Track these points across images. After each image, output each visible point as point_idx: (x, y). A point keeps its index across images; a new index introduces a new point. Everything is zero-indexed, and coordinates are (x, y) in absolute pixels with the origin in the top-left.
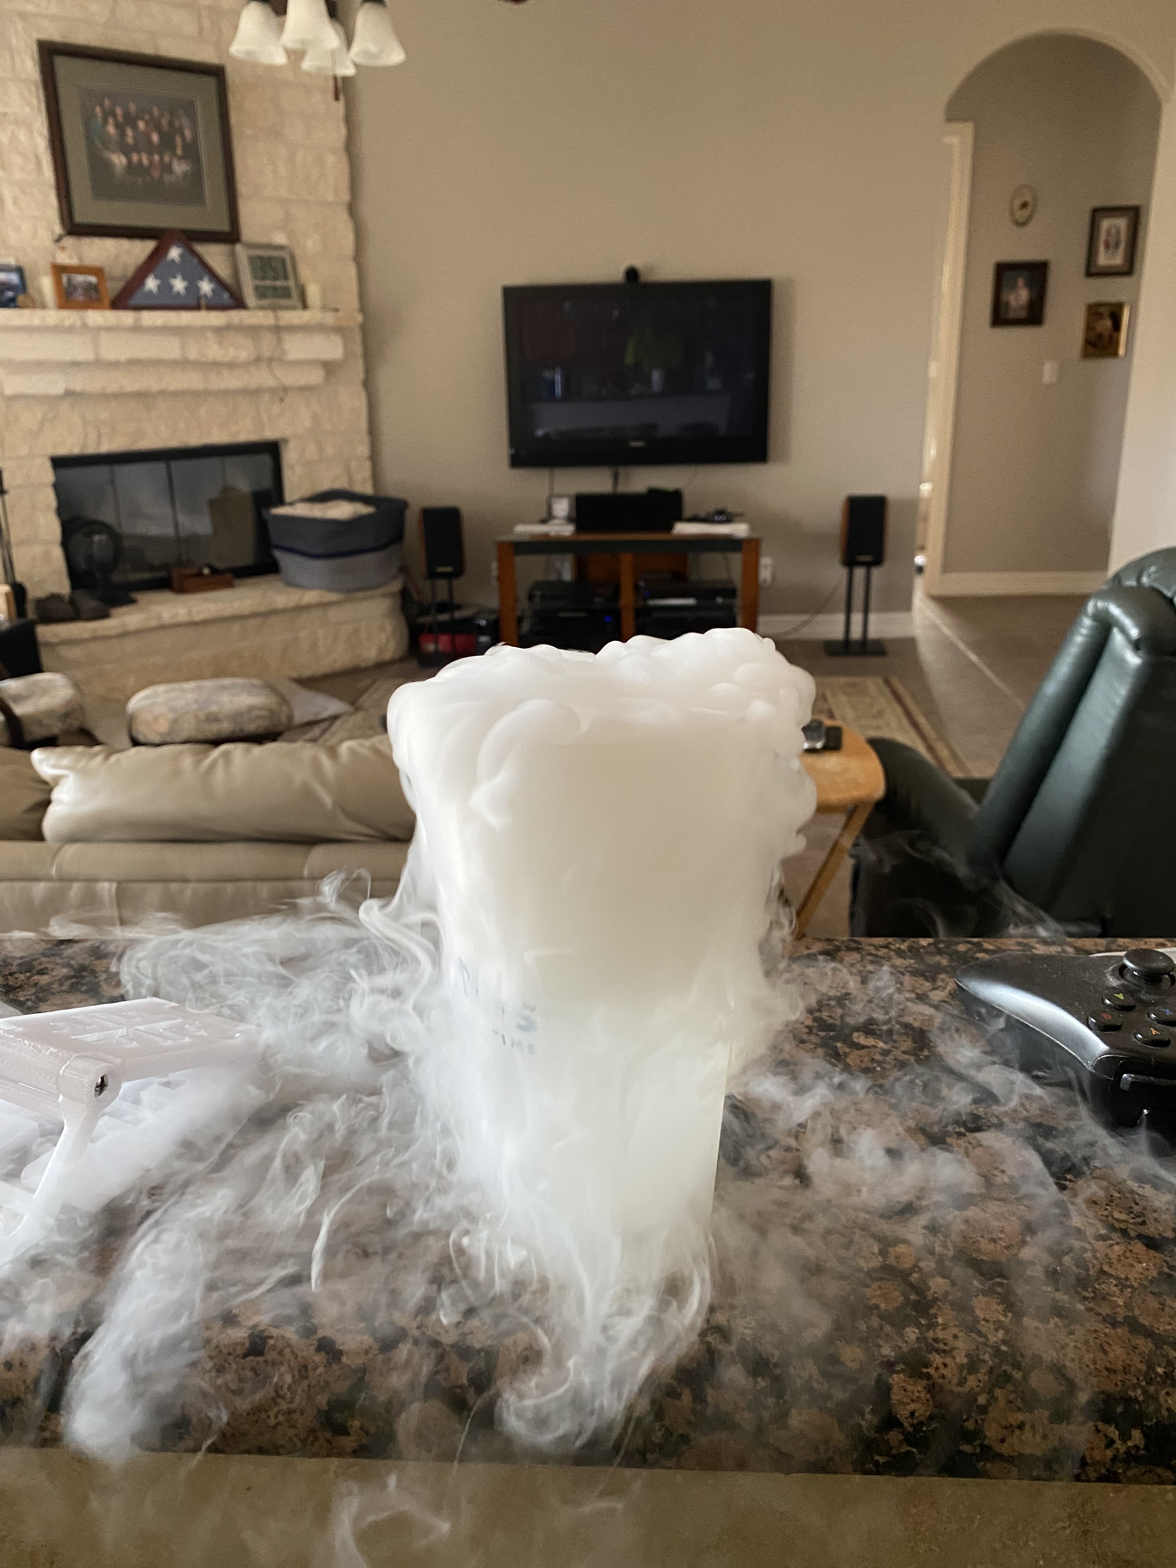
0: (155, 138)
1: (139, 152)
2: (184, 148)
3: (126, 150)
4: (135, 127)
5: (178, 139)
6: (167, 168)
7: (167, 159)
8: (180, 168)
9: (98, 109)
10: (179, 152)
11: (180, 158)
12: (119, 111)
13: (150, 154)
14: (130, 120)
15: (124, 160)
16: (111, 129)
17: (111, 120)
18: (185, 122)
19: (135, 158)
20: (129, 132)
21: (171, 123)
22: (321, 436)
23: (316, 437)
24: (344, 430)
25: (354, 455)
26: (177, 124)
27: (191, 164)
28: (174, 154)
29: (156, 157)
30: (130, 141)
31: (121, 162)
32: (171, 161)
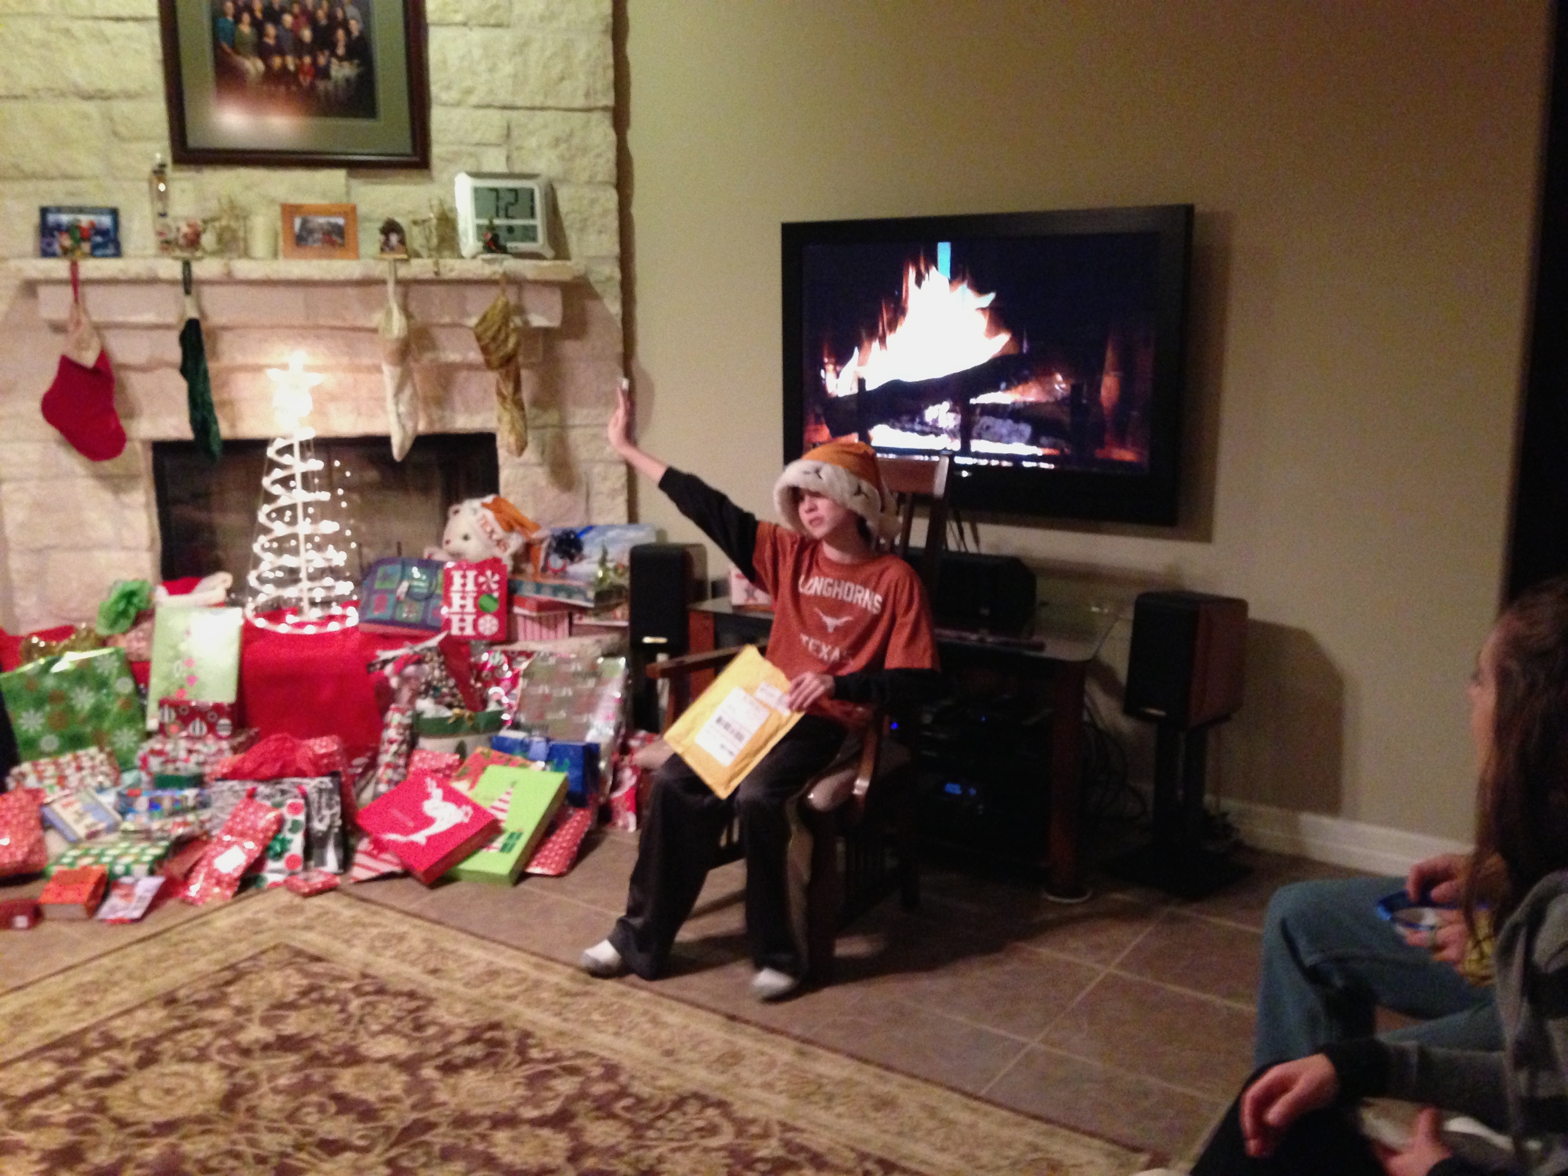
0: (307, 34)
1: (282, 53)
2: (348, 47)
3: (263, 52)
4: (278, 22)
5: (340, 34)
6: (324, 73)
7: (322, 60)
8: (341, 71)
10: (341, 51)
11: (341, 59)
12: (257, 4)
13: (299, 56)
14: (273, 15)
15: (260, 65)
16: (245, 28)
17: (246, 17)
18: (353, 12)
19: (277, 61)
20: (271, 30)
21: (331, 14)
22: (545, 430)
23: (538, 431)
24: (584, 423)
25: (598, 458)
26: (340, 14)
27: (359, 66)
28: (333, 54)
29: (307, 60)
30: (270, 41)
31: (256, 69)
32: (329, 63)
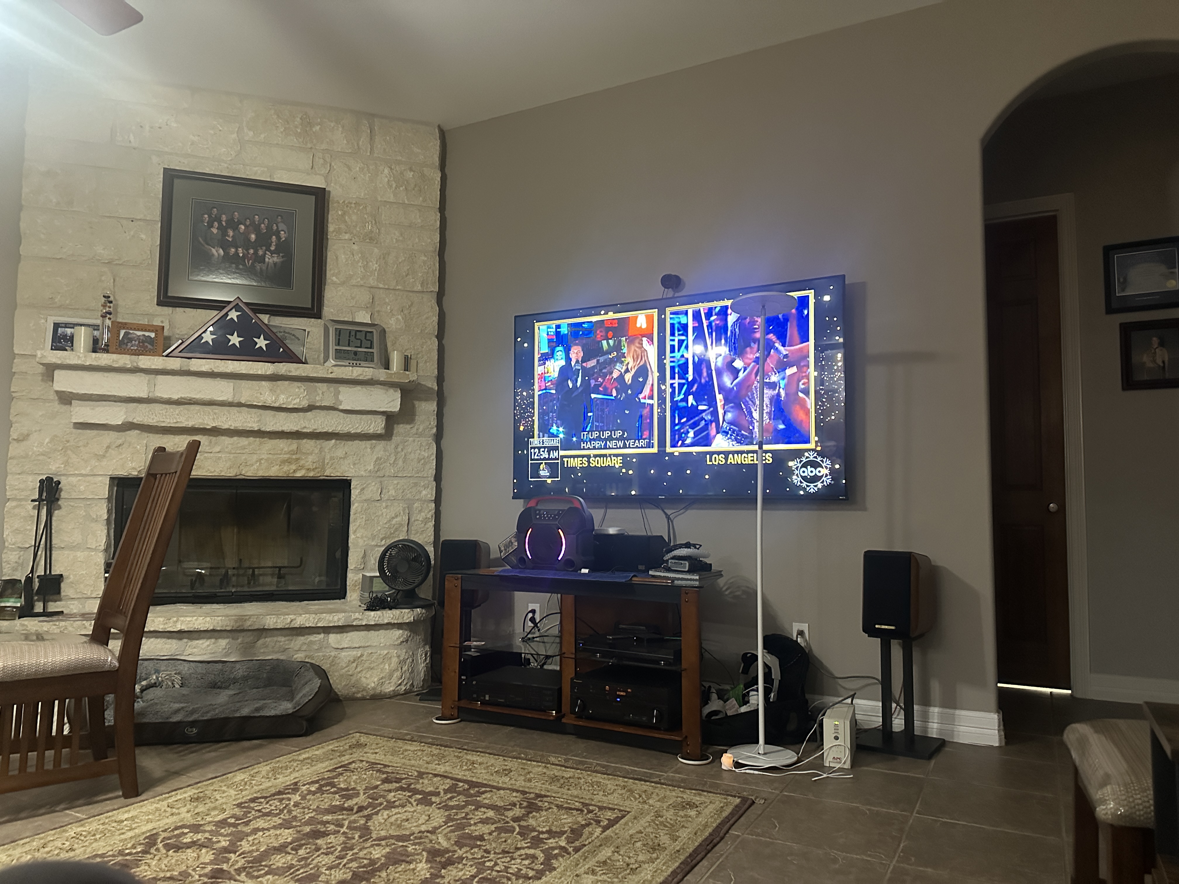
0: (253, 237)
1: (236, 246)
2: (277, 246)
3: (224, 245)
4: (235, 228)
5: (274, 238)
6: (262, 260)
7: (260, 253)
8: (271, 259)
9: (206, 216)
10: (273, 248)
11: (272, 253)
12: (224, 218)
13: (247, 249)
14: (233, 224)
15: (221, 252)
16: (215, 231)
17: (216, 224)
18: (282, 226)
19: (232, 250)
20: (231, 233)
21: (269, 228)
22: (384, 479)
23: (379, 479)
24: (409, 475)
25: (417, 498)
26: (275, 228)
27: (283, 257)
28: (268, 249)
29: (251, 251)
30: (230, 240)
31: (219, 254)
32: (265, 254)
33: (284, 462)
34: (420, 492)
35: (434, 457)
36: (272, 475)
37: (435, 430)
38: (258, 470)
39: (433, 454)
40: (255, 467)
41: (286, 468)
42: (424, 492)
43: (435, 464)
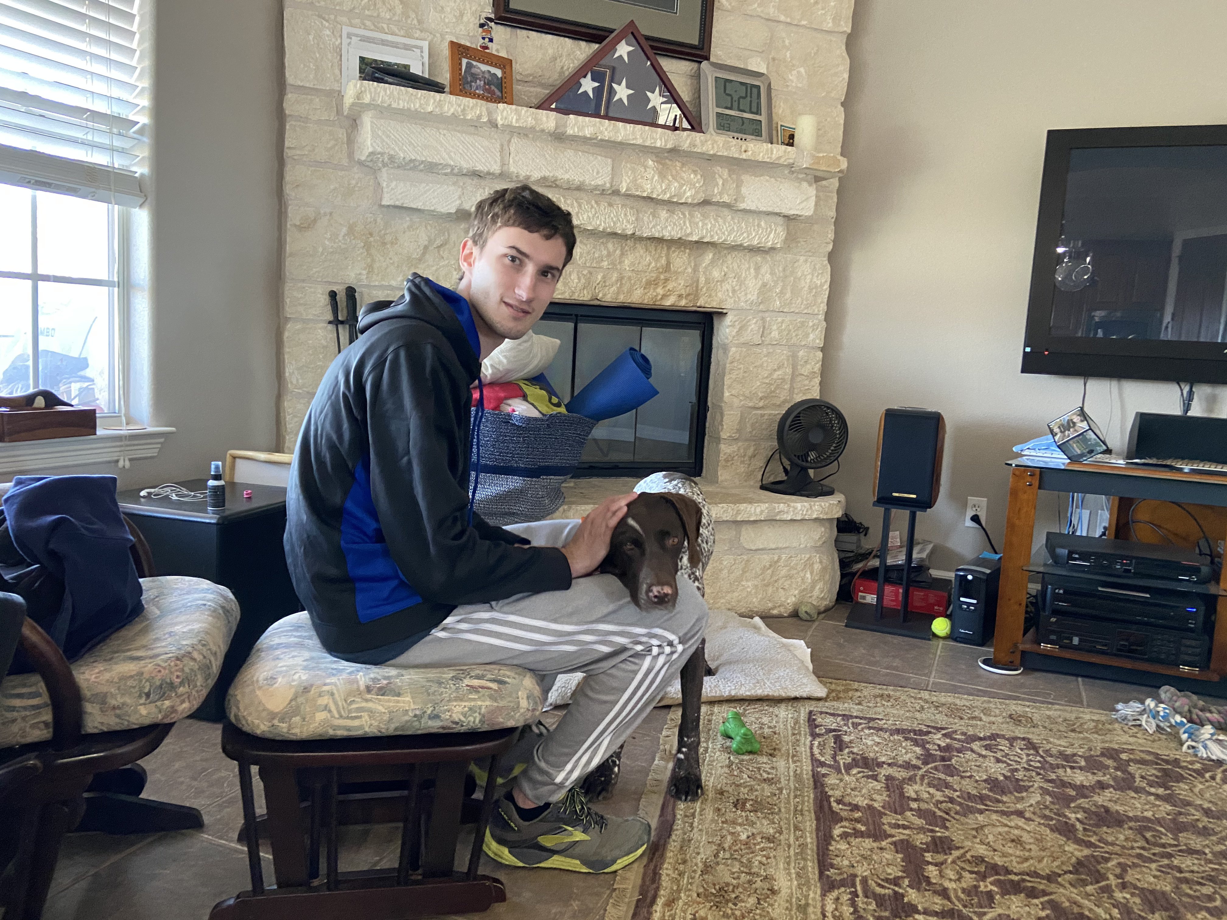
22: (767, 314)
23: (760, 315)
24: (797, 311)
25: (803, 343)
33: (649, 284)
34: (807, 335)
35: (826, 286)
36: (634, 301)
37: (830, 247)
38: (618, 293)
39: (826, 281)
40: (615, 288)
41: (651, 293)
42: (812, 336)
43: (826, 296)
